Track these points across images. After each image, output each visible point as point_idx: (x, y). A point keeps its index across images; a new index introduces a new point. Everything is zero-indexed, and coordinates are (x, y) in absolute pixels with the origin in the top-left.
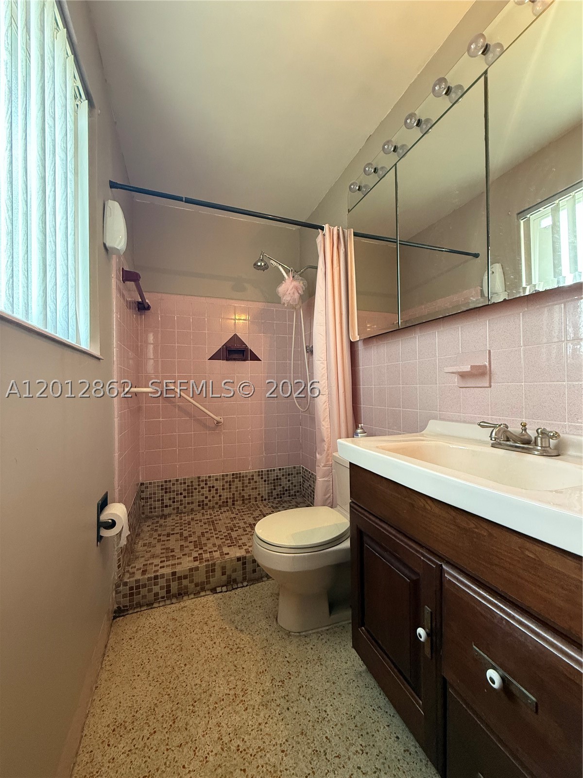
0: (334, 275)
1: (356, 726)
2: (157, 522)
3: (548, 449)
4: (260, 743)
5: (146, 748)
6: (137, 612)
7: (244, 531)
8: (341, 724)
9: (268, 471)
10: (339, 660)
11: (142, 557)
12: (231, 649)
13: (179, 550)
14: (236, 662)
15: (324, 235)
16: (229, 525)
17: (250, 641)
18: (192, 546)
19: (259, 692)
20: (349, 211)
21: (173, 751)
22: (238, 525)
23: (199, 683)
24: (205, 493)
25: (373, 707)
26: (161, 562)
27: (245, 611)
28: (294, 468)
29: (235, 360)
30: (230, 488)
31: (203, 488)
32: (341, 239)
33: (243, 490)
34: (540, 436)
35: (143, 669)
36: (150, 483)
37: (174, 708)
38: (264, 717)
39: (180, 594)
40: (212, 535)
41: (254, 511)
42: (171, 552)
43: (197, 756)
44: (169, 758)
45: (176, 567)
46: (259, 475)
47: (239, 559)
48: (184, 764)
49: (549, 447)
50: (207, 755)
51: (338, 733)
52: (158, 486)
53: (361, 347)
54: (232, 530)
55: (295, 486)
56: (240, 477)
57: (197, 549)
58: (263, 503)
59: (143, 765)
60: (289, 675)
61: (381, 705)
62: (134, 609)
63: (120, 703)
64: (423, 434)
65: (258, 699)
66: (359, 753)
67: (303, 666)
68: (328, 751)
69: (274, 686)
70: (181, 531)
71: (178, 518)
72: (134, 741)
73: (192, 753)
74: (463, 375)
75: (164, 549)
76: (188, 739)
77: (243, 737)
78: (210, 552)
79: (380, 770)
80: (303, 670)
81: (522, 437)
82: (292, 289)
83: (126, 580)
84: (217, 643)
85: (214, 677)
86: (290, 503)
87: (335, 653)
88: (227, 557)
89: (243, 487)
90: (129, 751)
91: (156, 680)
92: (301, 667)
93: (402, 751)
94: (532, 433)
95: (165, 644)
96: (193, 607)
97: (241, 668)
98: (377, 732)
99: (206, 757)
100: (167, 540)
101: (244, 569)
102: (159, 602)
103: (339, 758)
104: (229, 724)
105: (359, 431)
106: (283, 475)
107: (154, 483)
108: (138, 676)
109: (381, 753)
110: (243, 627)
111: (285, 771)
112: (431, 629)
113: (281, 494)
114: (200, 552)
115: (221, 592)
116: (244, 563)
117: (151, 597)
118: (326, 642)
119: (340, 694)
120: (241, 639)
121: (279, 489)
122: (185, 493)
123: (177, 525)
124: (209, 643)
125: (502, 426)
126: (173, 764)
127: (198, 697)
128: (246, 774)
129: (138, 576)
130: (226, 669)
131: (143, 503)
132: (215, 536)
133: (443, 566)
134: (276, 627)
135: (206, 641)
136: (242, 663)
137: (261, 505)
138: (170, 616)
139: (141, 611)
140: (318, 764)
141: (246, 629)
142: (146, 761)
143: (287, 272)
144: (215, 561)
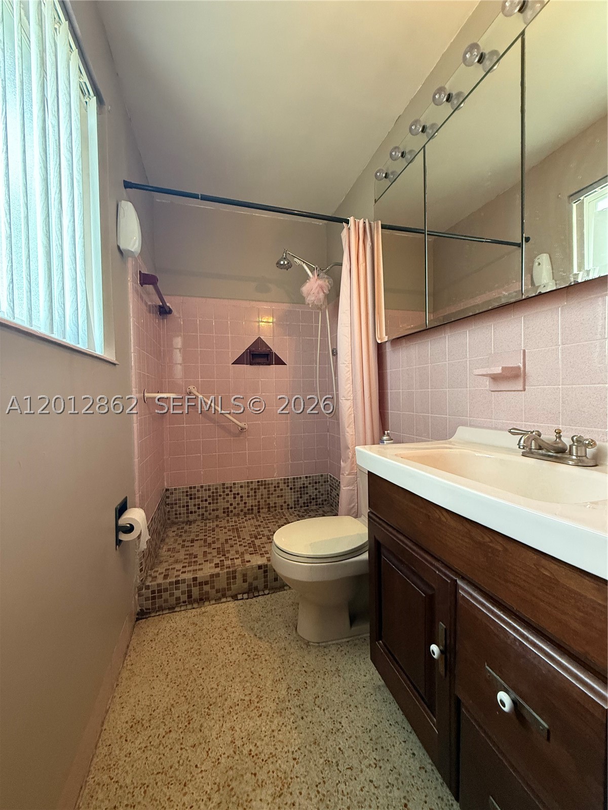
0: (360, 272)
1: (371, 740)
2: (183, 528)
3: (584, 458)
4: (272, 750)
5: (161, 746)
6: (159, 615)
7: (268, 539)
8: (356, 737)
9: (294, 479)
10: (358, 672)
11: (165, 562)
12: (249, 656)
13: (202, 557)
14: (253, 669)
15: (349, 229)
16: (252, 533)
17: (269, 649)
18: (215, 553)
19: (274, 700)
20: (376, 201)
21: (186, 750)
22: (262, 533)
23: (216, 687)
24: (230, 500)
25: (390, 722)
26: (183, 567)
27: (265, 619)
28: (322, 476)
29: (259, 364)
30: (255, 496)
31: (228, 495)
32: (368, 232)
33: (269, 498)
34: (576, 444)
35: (162, 670)
36: (175, 489)
37: (189, 710)
38: (278, 724)
39: (201, 599)
40: (235, 542)
41: (279, 519)
42: (194, 558)
43: (210, 757)
44: (183, 757)
45: (196, 573)
46: (285, 483)
47: (260, 567)
48: (196, 763)
49: (586, 456)
50: (219, 757)
51: (352, 745)
52: (183, 492)
53: (388, 349)
54: (256, 538)
55: (322, 495)
56: (265, 485)
57: (218, 556)
58: (288, 511)
59: (157, 762)
60: (305, 684)
61: (399, 720)
62: (156, 612)
63: (139, 701)
64: (451, 442)
65: (273, 706)
66: (372, 767)
67: (320, 676)
68: (340, 763)
69: (289, 695)
70: (206, 537)
71: (203, 524)
72: (150, 738)
73: (205, 754)
74: (495, 378)
75: (187, 554)
76: (201, 741)
77: (255, 742)
78: (231, 559)
79: (393, 785)
80: (320, 681)
81: (556, 445)
82: (317, 287)
83: (148, 583)
84: (235, 650)
85: (231, 683)
86: (317, 512)
87: (354, 666)
88: (248, 564)
89: (268, 494)
90: (145, 747)
91: (174, 682)
92: (319, 677)
93: (418, 768)
94: (567, 441)
95: (185, 648)
96: (213, 612)
97: (258, 674)
98: (393, 747)
99: (218, 759)
100: (191, 546)
101: (265, 577)
102: (181, 606)
103: (351, 770)
104: (242, 729)
105: (385, 438)
106: (310, 484)
107: (179, 489)
108: (157, 677)
109: (395, 768)
110: (262, 635)
111: (295, 778)
112: (446, 646)
113: (307, 503)
114: (223, 558)
115: (242, 599)
116: (266, 572)
117: (172, 601)
118: (345, 654)
119: (356, 706)
120: (259, 646)
121: (306, 497)
122: (210, 500)
123: (201, 531)
124: (227, 649)
125: (534, 433)
126: (186, 762)
127: (214, 700)
128: (257, 778)
129: (160, 580)
130: (243, 675)
131: (168, 508)
132: (238, 543)
133: (458, 581)
134: (295, 636)
135: (224, 647)
136: (259, 669)
137: (286, 513)
138: (191, 621)
139: (163, 614)
140: (330, 774)
141: (265, 637)
142: (160, 758)
143: (312, 270)
144: (236, 568)
